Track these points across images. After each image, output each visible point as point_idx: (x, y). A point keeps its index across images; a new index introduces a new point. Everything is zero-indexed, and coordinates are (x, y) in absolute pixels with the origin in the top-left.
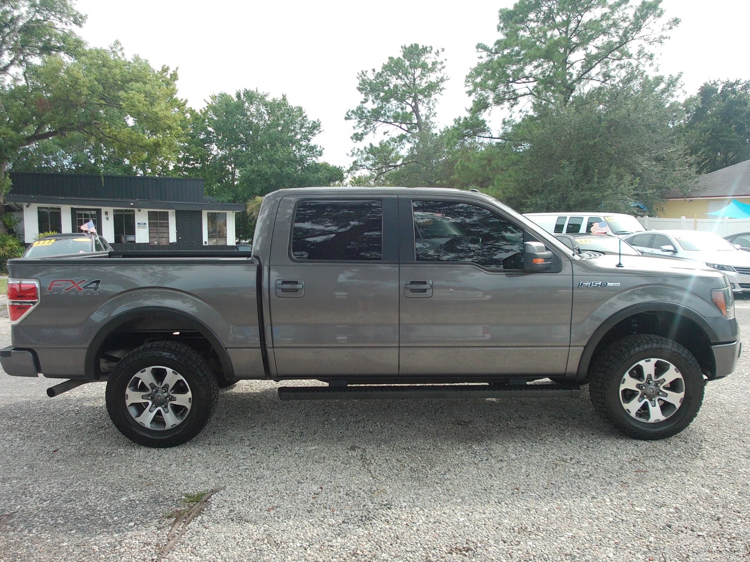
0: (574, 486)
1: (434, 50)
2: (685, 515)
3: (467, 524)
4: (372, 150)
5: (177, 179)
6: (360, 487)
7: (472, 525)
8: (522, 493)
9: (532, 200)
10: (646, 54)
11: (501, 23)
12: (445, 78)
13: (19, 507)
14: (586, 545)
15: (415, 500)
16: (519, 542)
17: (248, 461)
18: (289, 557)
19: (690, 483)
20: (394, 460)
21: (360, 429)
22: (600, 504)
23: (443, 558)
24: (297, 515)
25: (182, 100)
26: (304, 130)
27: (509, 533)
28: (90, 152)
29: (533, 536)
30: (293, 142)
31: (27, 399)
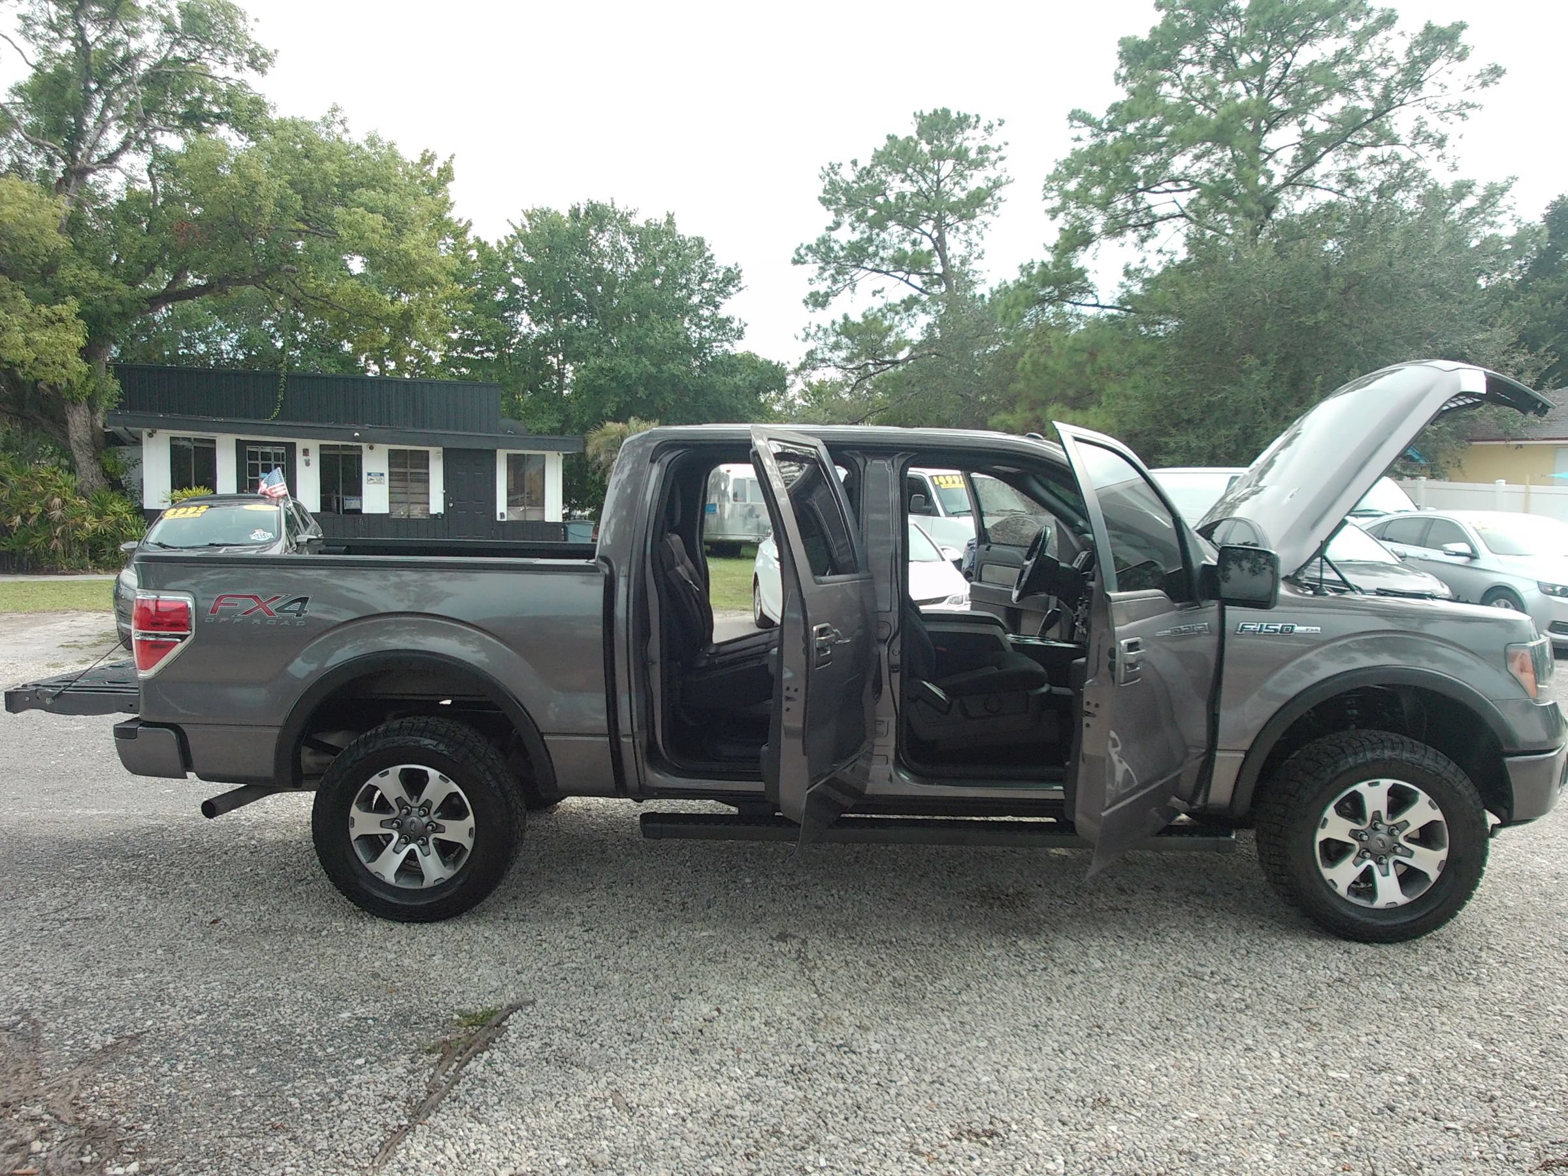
0: (1212, 1025)
1: (983, 123)
2: (1425, 1089)
3: (995, 1088)
4: (847, 328)
5: (448, 385)
6: (793, 1010)
7: (1004, 1091)
8: (1108, 1035)
9: (1178, 439)
10: (1430, 136)
11: (1121, 67)
12: (1003, 179)
13: (150, 1023)
14: (1223, 1136)
15: (898, 1040)
16: (1092, 1126)
17: (580, 954)
18: (652, 1132)
19: (1445, 1028)
20: (861, 963)
21: (799, 901)
22: (1258, 1063)
23: (942, 1146)
24: (670, 1058)
25: (460, 220)
26: (706, 286)
27: (1073, 1108)
28: (274, 325)
29: (1120, 1115)
30: (683, 309)
31: (158, 822)
